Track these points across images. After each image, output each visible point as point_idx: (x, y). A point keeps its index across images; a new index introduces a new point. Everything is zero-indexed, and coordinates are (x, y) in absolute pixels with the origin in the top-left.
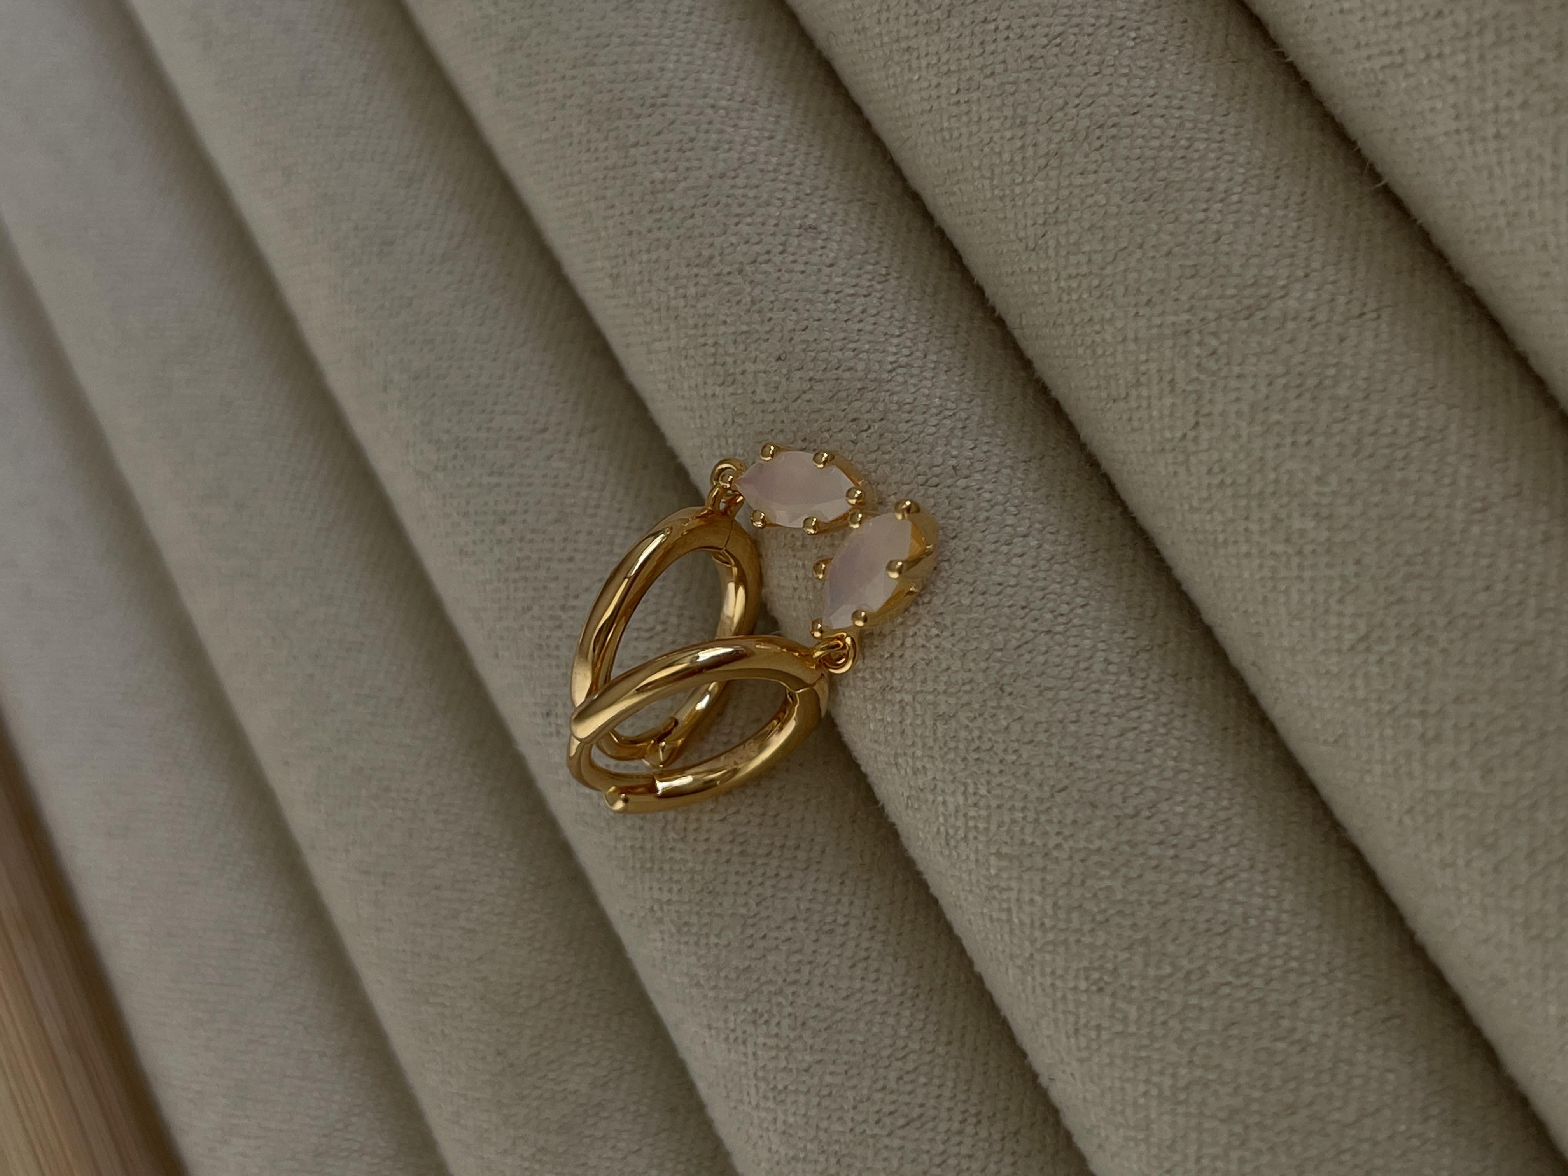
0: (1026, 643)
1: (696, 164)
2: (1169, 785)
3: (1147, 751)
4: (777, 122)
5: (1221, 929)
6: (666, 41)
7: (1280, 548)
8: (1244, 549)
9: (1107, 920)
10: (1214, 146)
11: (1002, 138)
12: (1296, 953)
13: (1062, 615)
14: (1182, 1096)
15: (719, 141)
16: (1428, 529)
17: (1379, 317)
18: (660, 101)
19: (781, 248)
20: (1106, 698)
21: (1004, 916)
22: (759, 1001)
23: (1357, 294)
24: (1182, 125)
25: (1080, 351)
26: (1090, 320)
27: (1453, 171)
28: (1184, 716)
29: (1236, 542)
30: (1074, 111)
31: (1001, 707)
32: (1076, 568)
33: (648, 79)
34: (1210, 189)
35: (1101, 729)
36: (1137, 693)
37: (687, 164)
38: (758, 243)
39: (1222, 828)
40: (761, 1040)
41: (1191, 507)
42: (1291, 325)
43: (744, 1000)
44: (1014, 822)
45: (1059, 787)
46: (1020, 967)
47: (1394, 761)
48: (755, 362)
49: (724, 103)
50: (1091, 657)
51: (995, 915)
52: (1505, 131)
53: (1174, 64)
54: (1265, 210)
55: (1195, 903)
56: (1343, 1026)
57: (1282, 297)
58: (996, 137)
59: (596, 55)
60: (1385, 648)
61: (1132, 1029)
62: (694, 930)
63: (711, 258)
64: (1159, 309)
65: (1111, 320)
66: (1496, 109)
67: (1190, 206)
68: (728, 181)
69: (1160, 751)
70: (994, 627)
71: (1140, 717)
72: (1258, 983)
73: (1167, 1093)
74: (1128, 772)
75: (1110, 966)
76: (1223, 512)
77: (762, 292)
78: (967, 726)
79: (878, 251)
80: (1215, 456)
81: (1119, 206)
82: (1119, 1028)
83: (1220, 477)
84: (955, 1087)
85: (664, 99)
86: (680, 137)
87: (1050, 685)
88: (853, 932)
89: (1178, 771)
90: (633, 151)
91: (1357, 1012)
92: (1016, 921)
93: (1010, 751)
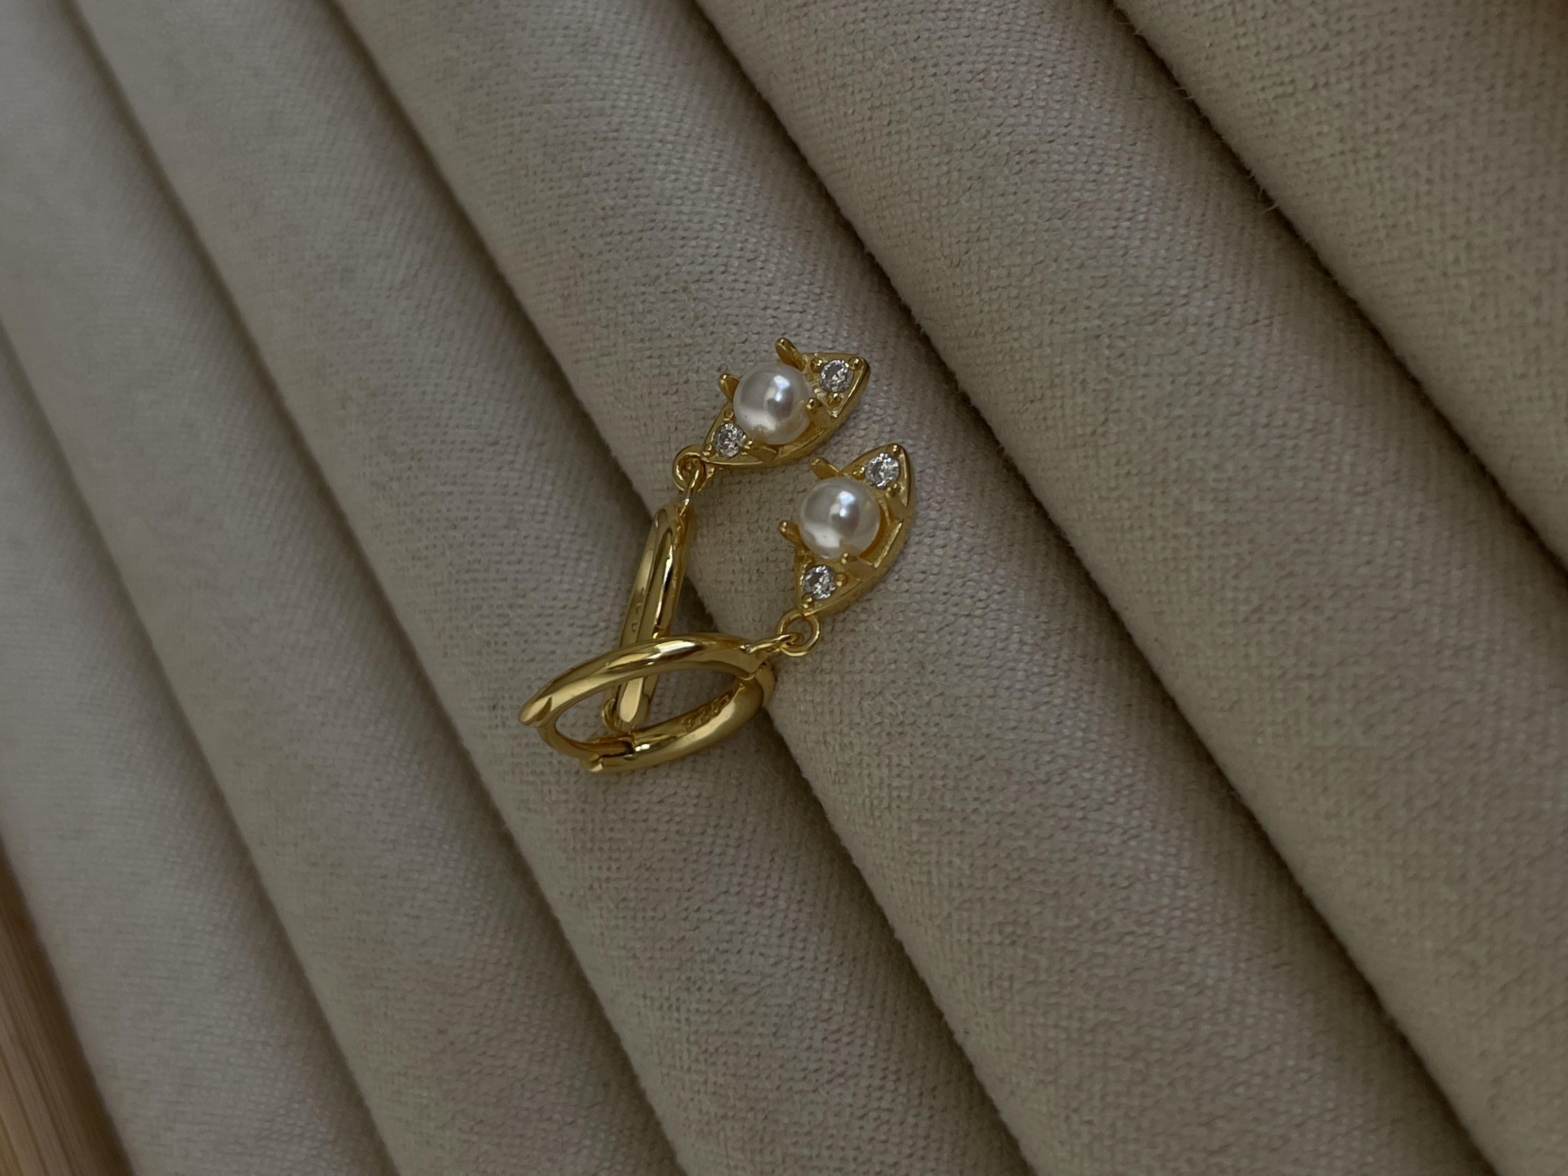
0: (947, 625)
1: (644, 192)
2: (1077, 754)
3: (1058, 723)
4: (720, 157)
5: (1126, 884)
6: (617, 82)
7: (1182, 530)
8: (1148, 532)
9: (1020, 878)
10: (1122, 171)
11: (930, 164)
12: (1193, 905)
13: (980, 600)
14: (1088, 1038)
15: (666, 172)
16: (1315, 510)
17: (1271, 324)
18: (611, 135)
19: (723, 268)
20: (1020, 675)
21: (924, 879)
22: (692, 969)
23: (1252, 303)
24: (1093, 152)
25: (1000, 358)
26: (1009, 328)
27: (1337, 190)
28: (1093, 692)
29: (1141, 527)
30: (996, 139)
31: (924, 685)
32: (994, 558)
33: (601, 115)
34: (1119, 209)
35: (1015, 703)
36: (1050, 671)
37: (636, 192)
38: (701, 264)
39: (1126, 792)
40: (694, 1006)
41: (1100, 498)
42: (1192, 330)
43: (678, 969)
44: (934, 789)
45: (978, 755)
46: (939, 927)
47: (1284, 722)
48: (697, 372)
49: (671, 138)
50: (1006, 639)
51: (915, 879)
52: (1384, 151)
53: (1086, 98)
54: (1169, 229)
55: (1102, 859)
56: (1236, 970)
57: (1184, 305)
58: (924, 163)
59: (552, 94)
60: (1275, 619)
61: (1043, 977)
62: (632, 905)
63: (658, 277)
64: (1073, 316)
65: (1029, 327)
66: (1377, 131)
67: (1101, 224)
68: (674, 208)
69: (1069, 723)
70: (918, 611)
71: (1051, 693)
72: (1160, 932)
73: (1075, 1036)
74: (1040, 742)
75: (1022, 920)
76: (1129, 500)
77: (705, 308)
78: (891, 703)
79: (813, 273)
80: (1123, 447)
81: (1036, 224)
82: (1031, 977)
83: (1127, 467)
84: (876, 1047)
85: (615, 134)
86: (630, 167)
87: (968, 663)
88: (782, 904)
89: (1086, 741)
90: (586, 180)
91: (1249, 960)
92: (935, 882)
93: (932, 724)
